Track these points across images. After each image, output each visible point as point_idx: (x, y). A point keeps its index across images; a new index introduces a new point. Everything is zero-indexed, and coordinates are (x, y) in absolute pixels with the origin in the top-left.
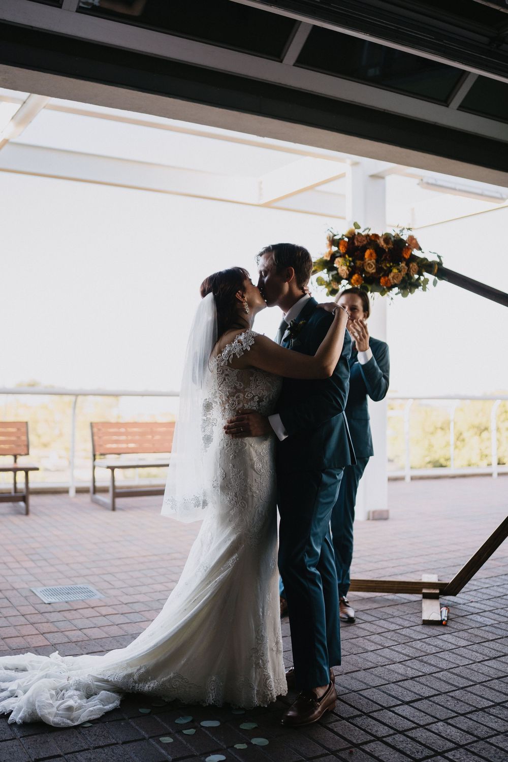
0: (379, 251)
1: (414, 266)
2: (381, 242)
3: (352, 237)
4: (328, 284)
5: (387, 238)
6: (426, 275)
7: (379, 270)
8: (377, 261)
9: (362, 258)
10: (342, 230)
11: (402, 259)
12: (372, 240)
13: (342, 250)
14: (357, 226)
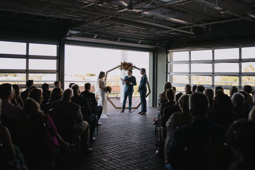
0: (128, 65)
1: (132, 67)
2: (128, 64)
3: (124, 63)
4: (121, 69)
5: (129, 63)
6: (133, 68)
7: (128, 67)
8: (127, 66)
9: (125, 66)
10: (123, 62)
11: (130, 66)
12: (127, 63)
13: (123, 64)
14: (125, 61)
